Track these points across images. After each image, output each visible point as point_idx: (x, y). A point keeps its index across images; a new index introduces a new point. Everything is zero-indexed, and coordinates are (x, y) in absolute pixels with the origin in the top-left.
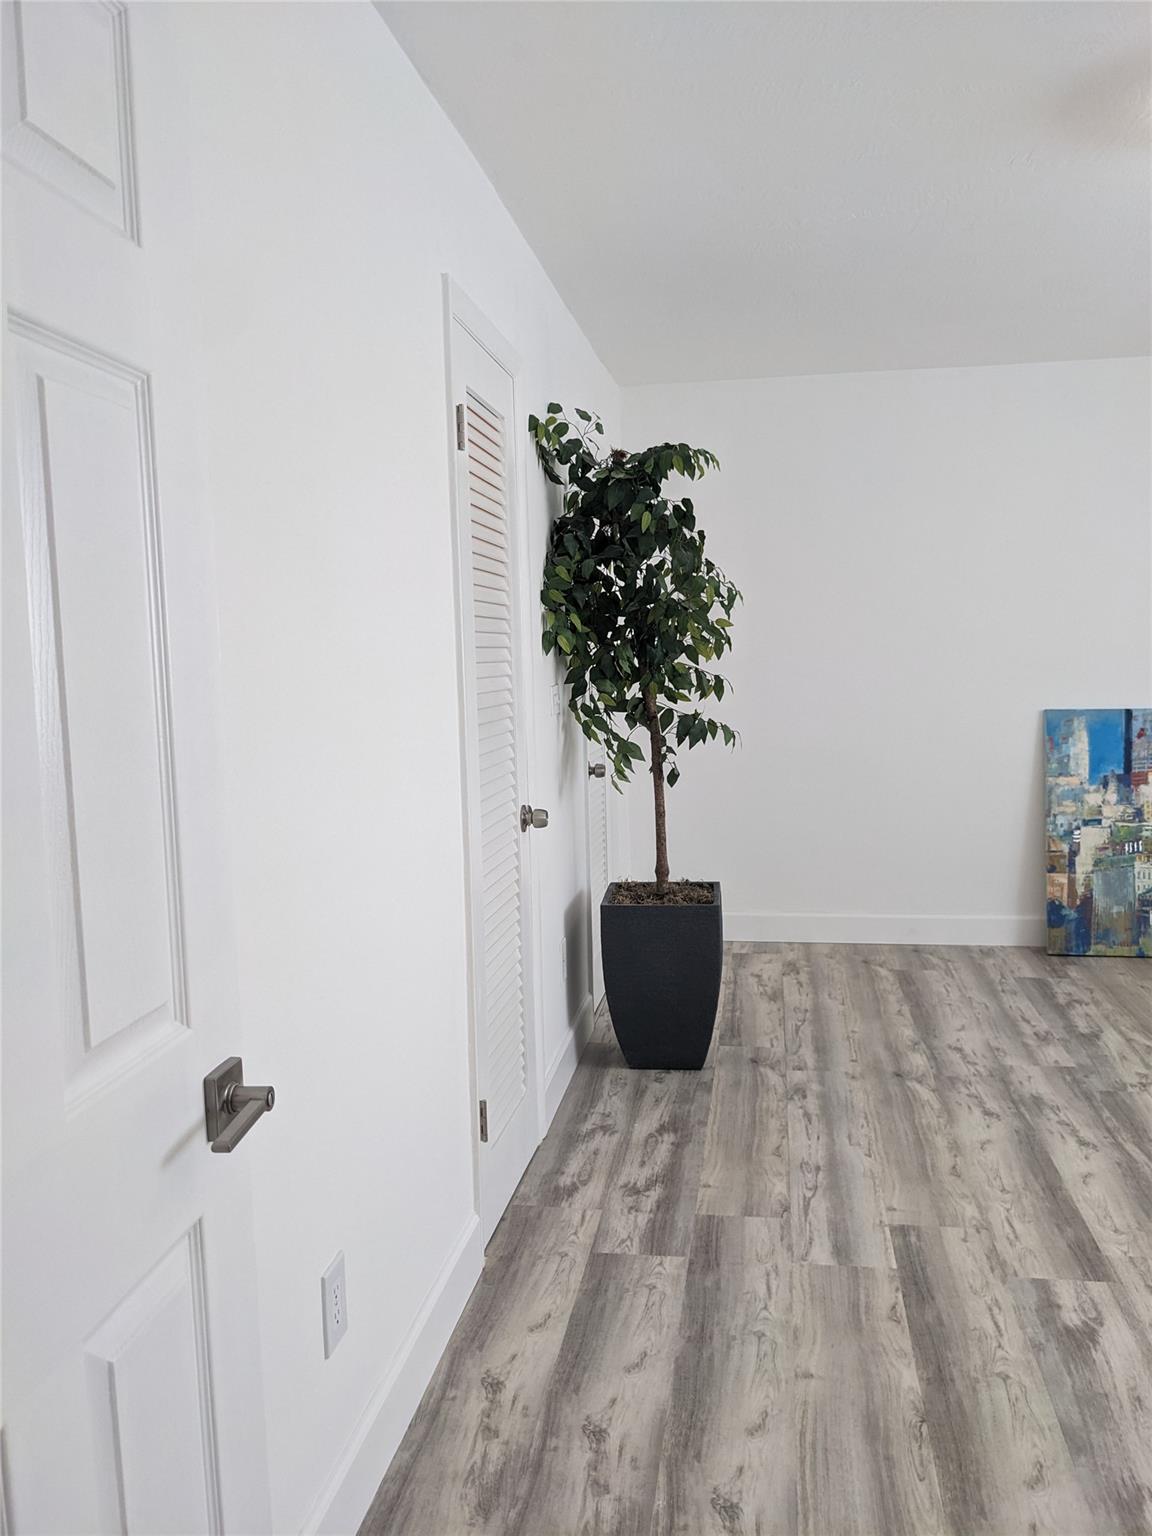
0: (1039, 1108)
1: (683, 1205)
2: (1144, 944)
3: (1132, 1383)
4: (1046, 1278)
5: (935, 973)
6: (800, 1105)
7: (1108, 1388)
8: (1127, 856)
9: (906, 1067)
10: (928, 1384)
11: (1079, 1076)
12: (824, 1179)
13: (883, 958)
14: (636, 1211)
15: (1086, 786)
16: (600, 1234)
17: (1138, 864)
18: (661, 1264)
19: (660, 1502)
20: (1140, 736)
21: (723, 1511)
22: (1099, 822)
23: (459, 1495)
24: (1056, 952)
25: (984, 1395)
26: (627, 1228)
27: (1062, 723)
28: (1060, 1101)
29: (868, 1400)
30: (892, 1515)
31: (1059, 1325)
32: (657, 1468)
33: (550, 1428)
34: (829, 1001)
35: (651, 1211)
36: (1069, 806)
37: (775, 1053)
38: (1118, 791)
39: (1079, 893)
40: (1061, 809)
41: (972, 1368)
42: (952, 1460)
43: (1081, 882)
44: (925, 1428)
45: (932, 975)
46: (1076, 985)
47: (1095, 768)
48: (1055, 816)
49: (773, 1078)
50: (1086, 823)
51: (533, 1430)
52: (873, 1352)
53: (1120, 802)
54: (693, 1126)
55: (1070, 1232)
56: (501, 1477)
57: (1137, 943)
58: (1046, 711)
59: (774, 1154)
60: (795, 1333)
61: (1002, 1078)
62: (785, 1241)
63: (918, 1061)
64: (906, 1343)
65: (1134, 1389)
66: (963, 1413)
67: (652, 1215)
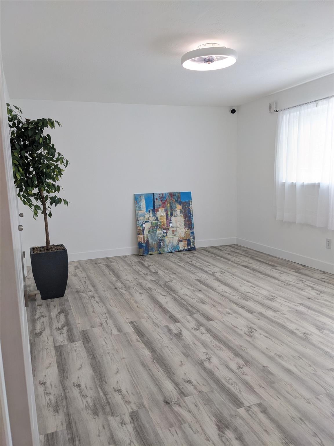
0: (151, 290)
1: (74, 330)
2: (160, 250)
3: (192, 341)
4: (167, 325)
5: (114, 263)
6: (94, 300)
7: (188, 343)
8: (155, 229)
9: (117, 287)
10: (152, 352)
11: (157, 281)
12: (108, 315)
13: (100, 262)
14: (62, 334)
15: (145, 213)
16: (54, 342)
17: (158, 231)
18: (75, 344)
19: (102, 394)
20: (156, 200)
21: (118, 392)
22: (149, 221)
23: (47, 410)
24: (141, 255)
25: (164, 351)
26: (62, 338)
27: (139, 197)
28: (155, 288)
29: (140, 360)
30: (156, 380)
31: (173, 333)
32: (97, 388)
33: (64, 388)
34: (90, 274)
35: (66, 333)
36: (142, 218)
37: (82, 289)
38: (153, 214)
39: (146, 240)
40: (140, 219)
41: (159, 347)
42: (163, 366)
43: (146, 237)
44: (155, 361)
45: (114, 264)
46: (148, 262)
47: (147, 209)
48: (139, 221)
49: (84, 295)
50: (146, 222)
51: (60, 390)
52: (137, 349)
53: (153, 216)
54: (68, 311)
55: (168, 315)
56: (57, 403)
57: (159, 250)
58: (135, 194)
59: (92, 313)
60: (117, 350)
61: (140, 285)
62: (105, 331)
63: (119, 284)
64: (143, 345)
65: (193, 342)
66: (161, 356)
67: (67, 334)
